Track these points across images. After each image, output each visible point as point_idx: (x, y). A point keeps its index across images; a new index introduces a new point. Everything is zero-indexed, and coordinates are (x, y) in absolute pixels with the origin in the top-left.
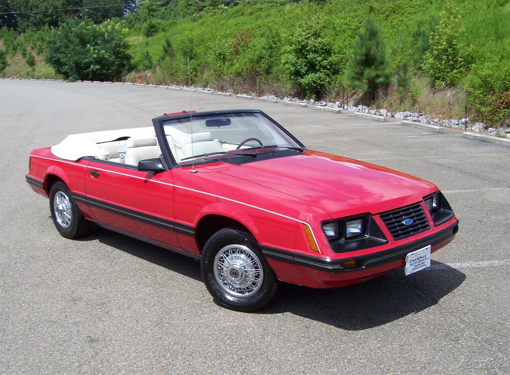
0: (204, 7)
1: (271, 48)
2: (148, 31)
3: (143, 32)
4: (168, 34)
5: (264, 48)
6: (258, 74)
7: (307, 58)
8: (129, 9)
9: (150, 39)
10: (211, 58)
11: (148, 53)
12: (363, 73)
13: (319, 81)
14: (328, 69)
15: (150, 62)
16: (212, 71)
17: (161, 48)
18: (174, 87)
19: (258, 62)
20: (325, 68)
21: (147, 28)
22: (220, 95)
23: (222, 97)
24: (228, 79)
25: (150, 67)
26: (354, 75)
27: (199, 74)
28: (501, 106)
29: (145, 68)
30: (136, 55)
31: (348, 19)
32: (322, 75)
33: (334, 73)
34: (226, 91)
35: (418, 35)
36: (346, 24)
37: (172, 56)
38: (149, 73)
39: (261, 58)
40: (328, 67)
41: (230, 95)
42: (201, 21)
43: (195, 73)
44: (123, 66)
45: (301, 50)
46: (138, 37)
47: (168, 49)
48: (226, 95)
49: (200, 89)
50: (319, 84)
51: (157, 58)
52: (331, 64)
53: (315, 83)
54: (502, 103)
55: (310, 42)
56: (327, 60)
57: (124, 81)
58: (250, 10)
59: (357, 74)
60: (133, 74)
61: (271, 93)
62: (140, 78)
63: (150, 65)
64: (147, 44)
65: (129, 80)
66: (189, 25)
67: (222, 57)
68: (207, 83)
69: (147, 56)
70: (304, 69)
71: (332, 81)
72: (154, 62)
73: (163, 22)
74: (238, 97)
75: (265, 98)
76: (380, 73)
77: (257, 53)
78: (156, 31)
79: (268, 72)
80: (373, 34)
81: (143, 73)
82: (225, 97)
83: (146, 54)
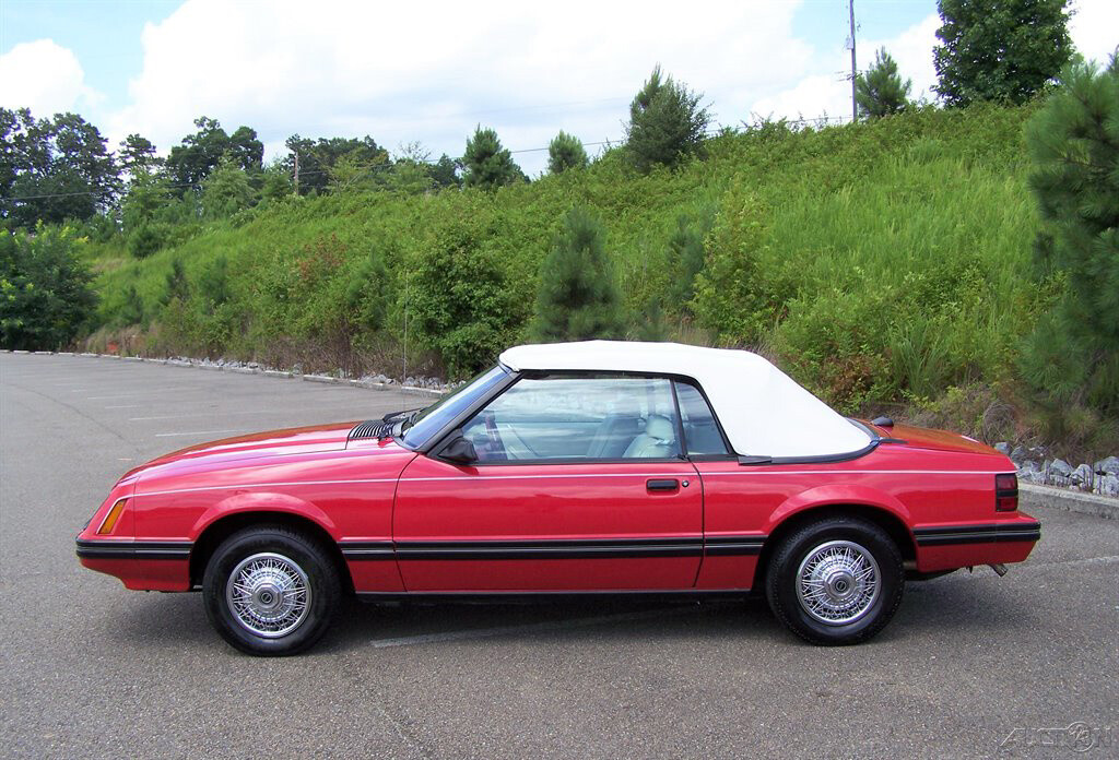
0: (259, 198)
1: (380, 274)
2: (140, 247)
3: (130, 249)
4: (182, 251)
5: (366, 276)
6: (355, 329)
7: (452, 294)
8: (109, 204)
9: (144, 262)
10: (259, 301)
11: (133, 291)
12: (566, 322)
13: (478, 343)
14: (498, 316)
15: (139, 309)
16: (262, 325)
17: (163, 281)
18: (185, 361)
19: (353, 306)
20: (490, 312)
21: (137, 241)
22: (270, 375)
23: (272, 380)
24: (293, 343)
25: (138, 321)
26: (547, 326)
27: (235, 332)
28: (854, 385)
29: (128, 321)
30: (108, 296)
31: (543, 215)
32: (486, 328)
33: (508, 324)
34: (288, 366)
35: (680, 242)
36: (539, 225)
37: (183, 295)
38: (133, 332)
39: (359, 296)
40: (499, 310)
41: (291, 377)
42: (250, 225)
43: (227, 331)
44: (79, 317)
45: (437, 277)
46: (118, 260)
47: (177, 281)
48: (282, 377)
49: (235, 365)
50: (479, 348)
51: (155, 300)
52: (503, 304)
53: (468, 345)
54: (856, 378)
55: (456, 258)
56: (494, 296)
57: (83, 350)
58: (350, 204)
59: (556, 323)
60: (101, 335)
61: (379, 370)
62: (116, 343)
63: (137, 315)
64: (137, 273)
65: (91, 347)
66: (225, 235)
67: (280, 294)
68: (252, 350)
69: (133, 298)
70: (445, 318)
71: (505, 340)
72: (148, 310)
73: (174, 229)
74: (306, 379)
75: (366, 380)
76: (603, 320)
77: (352, 285)
78: (157, 247)
79: (375, 325)
80: (585, 239)
81: (123, 334)
82: (281, 381)
83: (129, 293)
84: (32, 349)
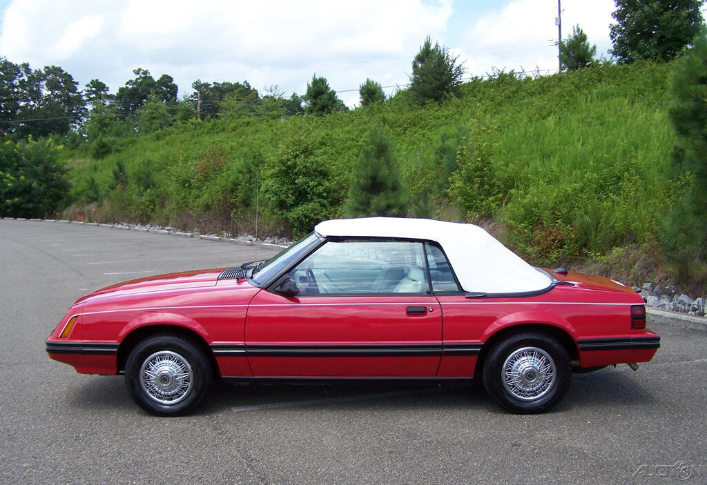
0: (174, 121)
1: (250, 171)
2: (98, 153)
3: (91, 153)
4: (123, 156)
5: (241, 172)
6: (234, 206)
7: (296, 184)
8: (79, 124)
9: (99, 162)
10: (172, 187)
11: (93, 180)
12: (369, 202)
13: (312, 215)
14: (325, 198)
15: (96, 192)
16: (175, 203)
17: (111, 174)
18: (125, 226)
19: (233, 191)
20: (320, 196)
21: (95, 148)
22: (179, 235)
23: (181, 238)
24: (194, 215)
25: (96, 199)
26: (356, 205)
27: (157, 207)
28: (553, 245)
29: (89, 200)
30: (77, 183)
31: (356, 133)
32: (317, 206)
33: (332, 204)
34: (191, 230)
35: (443, 151)
36: (353, 140)
37: (124, 183)
38: (93, 207)
39: (236, 185)
40: (325, 194)
41: (192, 236)
42: (167, 138)
43: (152, 207)
44: (58, 197)
45: (286, 173)
46: (84, 160)
47: (120, 175)
48: (186, 236)
49: (157, 229)
50: (312, 219)
51: (106, 187)
52: (328, 191)
53: (306, 217)
54: (554, 240)
55: (299, 161)
56: (322, 186)
57: (61, 218)
58: (232, 125)
59: (361, 203)
60: (73, 208)
61: (249, 233)
62: (81, 214)
63: (95, 196)
64: (95, 169)
65: (66, 216)
66: (151, 144)
67: (186, 184)
68: (168, 219)
69: (93, 185)
70: (292, 198)
71: (330, 214)
72: (102, 193)
73: (118, 140)
74: (201, 238)
75: (241, 239)
76: (392, 202)
77: (232, 178)
78: (108, 152)
79: (247, 203)
80: (382, 150)
81: (87, 208)
82: (186, 239)
83: (90, 182)
84: (28, 217)
